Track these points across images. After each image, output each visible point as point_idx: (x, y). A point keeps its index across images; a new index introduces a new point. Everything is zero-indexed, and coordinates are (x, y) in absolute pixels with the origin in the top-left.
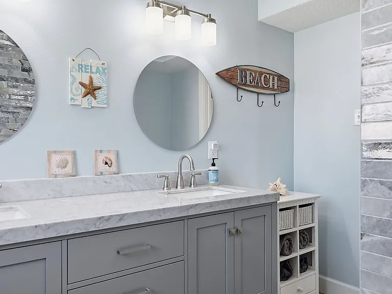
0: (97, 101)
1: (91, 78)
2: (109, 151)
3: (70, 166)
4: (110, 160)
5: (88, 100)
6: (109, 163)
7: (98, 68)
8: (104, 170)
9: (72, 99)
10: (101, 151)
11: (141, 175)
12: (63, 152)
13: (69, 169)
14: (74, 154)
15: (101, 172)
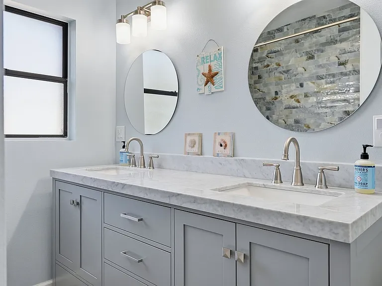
0: (215, 86)
1: (210, 66)
2: (225, 134)
3: (197, 146)
4: (224, 142)
5: (209, 87)
6: (223, 145)
7: (215, 55)
8: (220, 152)
9: (198, 89)
10: (219, 134)
11: (254, 161)
12: (193, 134)
13: (196, 149)
14: (201, 136)
15: (218, 154)
